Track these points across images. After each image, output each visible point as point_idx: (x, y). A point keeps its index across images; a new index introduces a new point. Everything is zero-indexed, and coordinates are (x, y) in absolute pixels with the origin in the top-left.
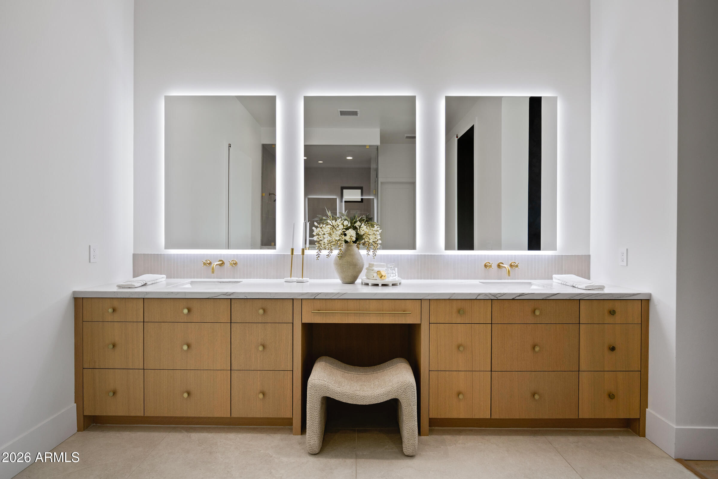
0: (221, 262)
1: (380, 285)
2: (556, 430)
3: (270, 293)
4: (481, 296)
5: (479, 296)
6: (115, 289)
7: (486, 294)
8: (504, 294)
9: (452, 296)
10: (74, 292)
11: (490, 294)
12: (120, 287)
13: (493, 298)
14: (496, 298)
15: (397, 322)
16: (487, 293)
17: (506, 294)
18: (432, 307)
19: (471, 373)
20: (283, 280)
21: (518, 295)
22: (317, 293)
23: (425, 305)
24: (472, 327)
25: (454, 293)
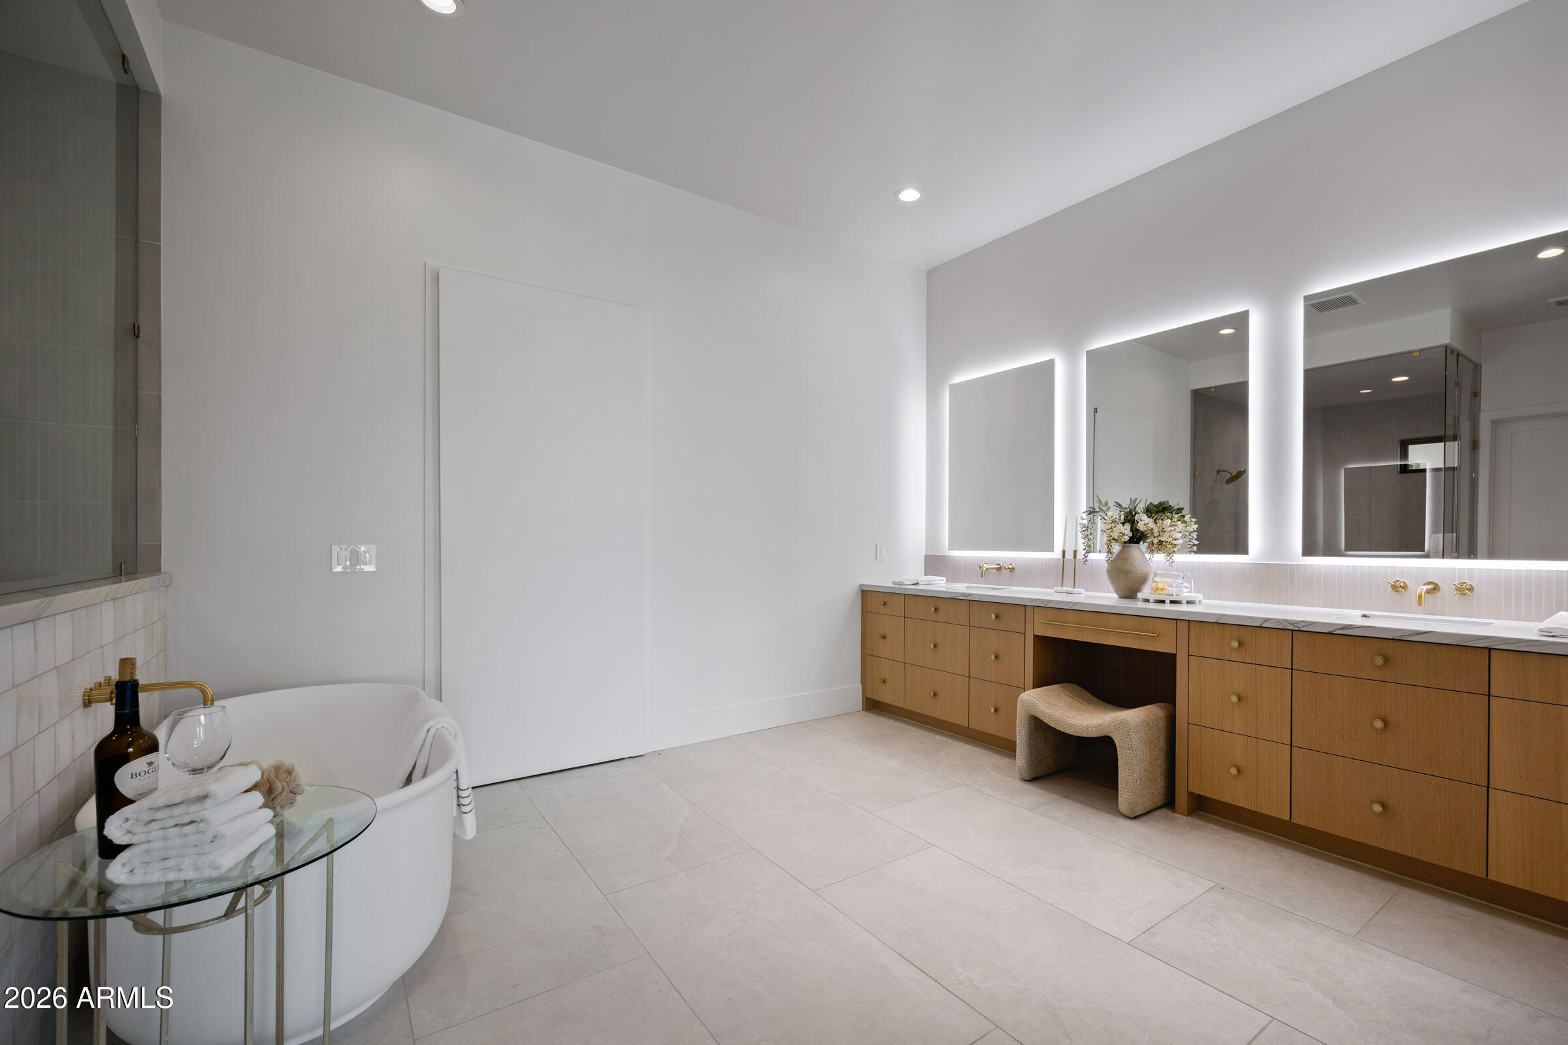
0: (998, 566)
1: (1167, 601)
2: (1461, 898)
3: (1002, 597)
4: (1268, 622)
5: (1266, 622)
6: (891, 585)
7: (1278, 621)
8: (1312, 623)
9: (1220, 619)
10: (861, 585)
11: (1286, 621)
12: (894, 583)
13: (1291, 627)
14: (1296, 629)
15: (1143, 648)
16: (1281, 620)
17: (1315, 623)
18: (1192, 632)
19: (1256, 741)
20: (1053, 590)
21: (1340, 627)
22: (1048, 600)
23: (1183, 628)
24: (1256, 670)
25: (1224, 615)
